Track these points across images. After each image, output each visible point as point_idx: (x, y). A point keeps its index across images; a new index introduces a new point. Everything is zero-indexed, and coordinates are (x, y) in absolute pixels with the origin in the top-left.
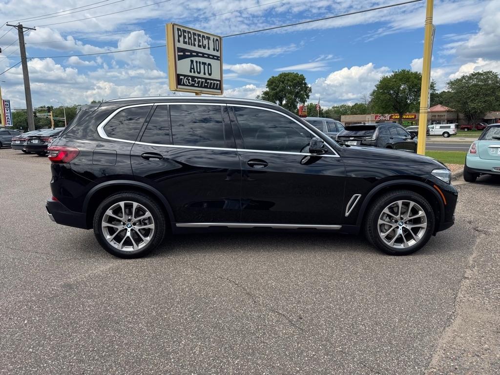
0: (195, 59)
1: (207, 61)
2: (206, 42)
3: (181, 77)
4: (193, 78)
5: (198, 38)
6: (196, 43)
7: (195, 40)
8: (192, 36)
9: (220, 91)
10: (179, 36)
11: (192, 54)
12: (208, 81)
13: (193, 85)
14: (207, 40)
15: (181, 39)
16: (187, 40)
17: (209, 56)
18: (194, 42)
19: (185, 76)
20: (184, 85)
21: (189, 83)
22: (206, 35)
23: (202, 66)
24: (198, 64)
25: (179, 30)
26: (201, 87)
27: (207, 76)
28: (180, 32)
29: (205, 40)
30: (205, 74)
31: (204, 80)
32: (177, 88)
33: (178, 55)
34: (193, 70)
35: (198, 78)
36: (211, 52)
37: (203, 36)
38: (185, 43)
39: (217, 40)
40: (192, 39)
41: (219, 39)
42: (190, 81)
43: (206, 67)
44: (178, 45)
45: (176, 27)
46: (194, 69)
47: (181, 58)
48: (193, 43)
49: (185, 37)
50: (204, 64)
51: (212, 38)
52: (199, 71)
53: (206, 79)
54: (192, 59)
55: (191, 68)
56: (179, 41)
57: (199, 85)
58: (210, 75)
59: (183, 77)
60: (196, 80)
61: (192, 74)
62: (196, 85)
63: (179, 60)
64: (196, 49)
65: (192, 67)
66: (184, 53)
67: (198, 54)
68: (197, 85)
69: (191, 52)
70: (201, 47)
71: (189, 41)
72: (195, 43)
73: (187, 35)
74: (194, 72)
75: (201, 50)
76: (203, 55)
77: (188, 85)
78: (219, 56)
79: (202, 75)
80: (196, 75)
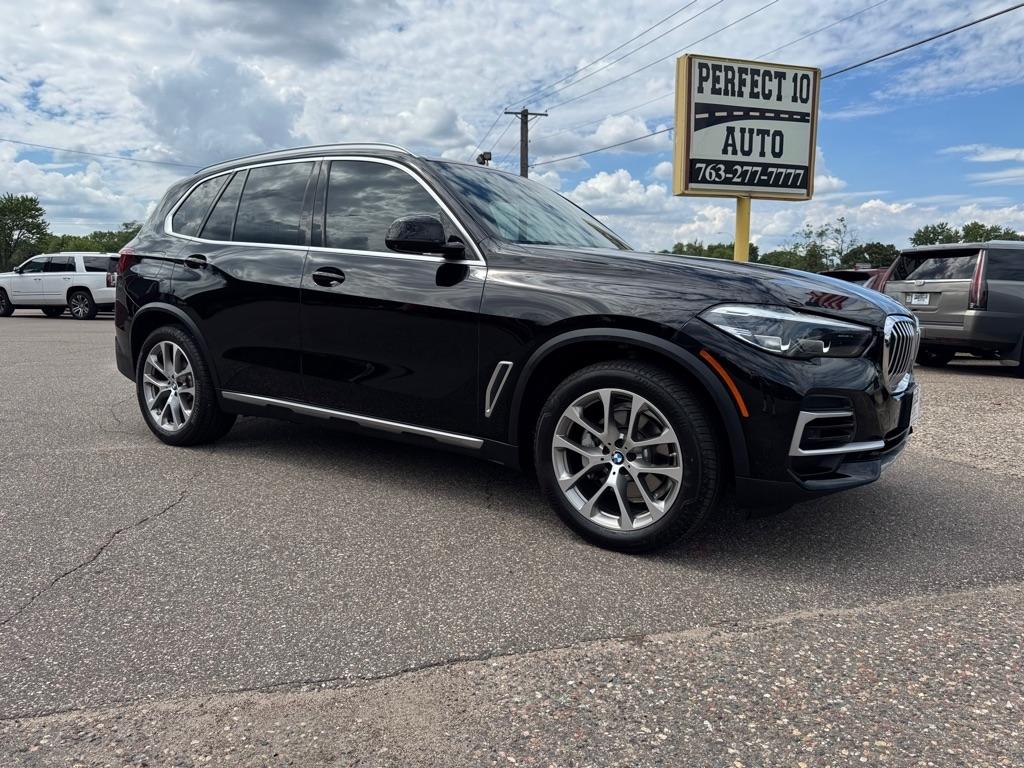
0: (737, 125)
1: (772, 126)
2: (772, 85)
3: (698, 165)
4: (729, 166)
5: (752, 78)
6: (746, 90)
7: (742, 83)
8: (737, 75)
9: (804, 191)
10: (703, 79)
11: (731, 114)
12: (770, 170)
13: (728, 181)
14: (775, 82)
15: (708, 85)
16: (721, 85)
17: (778, 115)
18: (740, 88)
19: (708, 162)
20: (704, 181)
21: (719, 176)
22: (773, 70)
23: (757, 139)
24: (747, 135)
25: (701, 66)
26: (751, 183)
27: (769, 159)
28: (704, 70)
29: (771, 80)
30: (762, 154)
31: (759, 169)
32: (686, 188)
33: (696, 120)
34: (730, 149)
35: (742, 164)
36: (787, 105)
37: (767, 73)
38: (715, 91)
39: (805, 77)
40: (736, 81)
41: (811, 75)
42: (722, 173)
43: (768, 140)
44: (697, 98)
45: (696, 63)
46: (733, 145)
47: (701, 125)
48: (737, 89)
49: (716, 80)
50: (763, 133)
51: (790, 75)
52: (746, 148)
53: (765, 166)
54: (731, 124)
55: (727, 145)
56: (701, 90)
57: (743, 180)
58: (777, 155)
59: (703, 166)
60: (736, 170)
61: (730, 157)
62: (735, 180)
63: (696, 130)
64: (746, 102)
65: (730, 142)
66: (712, 114)
67: (747, 114)
68: (739, 180)
69: (730, 109)
70: (758, 97)
71: (726, 86)
72: (743, 89)
73: (722, 75)
74: (735, 152)
75: (760, 103)
76: (763, 114)
77: (714, 182)
78: (810, 111)
79: (755, 157)
80: (740, 157)
